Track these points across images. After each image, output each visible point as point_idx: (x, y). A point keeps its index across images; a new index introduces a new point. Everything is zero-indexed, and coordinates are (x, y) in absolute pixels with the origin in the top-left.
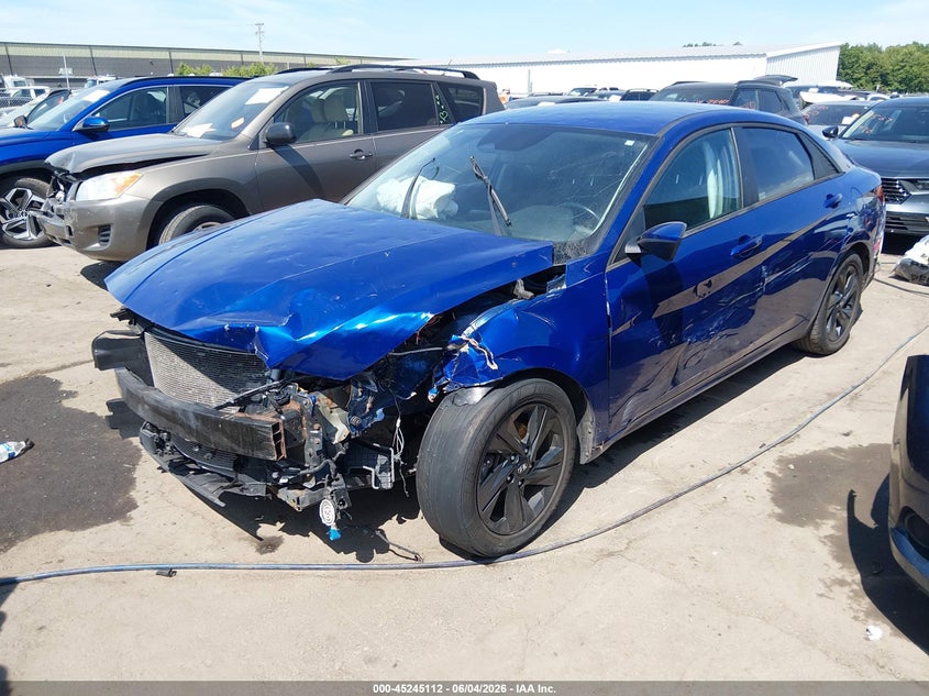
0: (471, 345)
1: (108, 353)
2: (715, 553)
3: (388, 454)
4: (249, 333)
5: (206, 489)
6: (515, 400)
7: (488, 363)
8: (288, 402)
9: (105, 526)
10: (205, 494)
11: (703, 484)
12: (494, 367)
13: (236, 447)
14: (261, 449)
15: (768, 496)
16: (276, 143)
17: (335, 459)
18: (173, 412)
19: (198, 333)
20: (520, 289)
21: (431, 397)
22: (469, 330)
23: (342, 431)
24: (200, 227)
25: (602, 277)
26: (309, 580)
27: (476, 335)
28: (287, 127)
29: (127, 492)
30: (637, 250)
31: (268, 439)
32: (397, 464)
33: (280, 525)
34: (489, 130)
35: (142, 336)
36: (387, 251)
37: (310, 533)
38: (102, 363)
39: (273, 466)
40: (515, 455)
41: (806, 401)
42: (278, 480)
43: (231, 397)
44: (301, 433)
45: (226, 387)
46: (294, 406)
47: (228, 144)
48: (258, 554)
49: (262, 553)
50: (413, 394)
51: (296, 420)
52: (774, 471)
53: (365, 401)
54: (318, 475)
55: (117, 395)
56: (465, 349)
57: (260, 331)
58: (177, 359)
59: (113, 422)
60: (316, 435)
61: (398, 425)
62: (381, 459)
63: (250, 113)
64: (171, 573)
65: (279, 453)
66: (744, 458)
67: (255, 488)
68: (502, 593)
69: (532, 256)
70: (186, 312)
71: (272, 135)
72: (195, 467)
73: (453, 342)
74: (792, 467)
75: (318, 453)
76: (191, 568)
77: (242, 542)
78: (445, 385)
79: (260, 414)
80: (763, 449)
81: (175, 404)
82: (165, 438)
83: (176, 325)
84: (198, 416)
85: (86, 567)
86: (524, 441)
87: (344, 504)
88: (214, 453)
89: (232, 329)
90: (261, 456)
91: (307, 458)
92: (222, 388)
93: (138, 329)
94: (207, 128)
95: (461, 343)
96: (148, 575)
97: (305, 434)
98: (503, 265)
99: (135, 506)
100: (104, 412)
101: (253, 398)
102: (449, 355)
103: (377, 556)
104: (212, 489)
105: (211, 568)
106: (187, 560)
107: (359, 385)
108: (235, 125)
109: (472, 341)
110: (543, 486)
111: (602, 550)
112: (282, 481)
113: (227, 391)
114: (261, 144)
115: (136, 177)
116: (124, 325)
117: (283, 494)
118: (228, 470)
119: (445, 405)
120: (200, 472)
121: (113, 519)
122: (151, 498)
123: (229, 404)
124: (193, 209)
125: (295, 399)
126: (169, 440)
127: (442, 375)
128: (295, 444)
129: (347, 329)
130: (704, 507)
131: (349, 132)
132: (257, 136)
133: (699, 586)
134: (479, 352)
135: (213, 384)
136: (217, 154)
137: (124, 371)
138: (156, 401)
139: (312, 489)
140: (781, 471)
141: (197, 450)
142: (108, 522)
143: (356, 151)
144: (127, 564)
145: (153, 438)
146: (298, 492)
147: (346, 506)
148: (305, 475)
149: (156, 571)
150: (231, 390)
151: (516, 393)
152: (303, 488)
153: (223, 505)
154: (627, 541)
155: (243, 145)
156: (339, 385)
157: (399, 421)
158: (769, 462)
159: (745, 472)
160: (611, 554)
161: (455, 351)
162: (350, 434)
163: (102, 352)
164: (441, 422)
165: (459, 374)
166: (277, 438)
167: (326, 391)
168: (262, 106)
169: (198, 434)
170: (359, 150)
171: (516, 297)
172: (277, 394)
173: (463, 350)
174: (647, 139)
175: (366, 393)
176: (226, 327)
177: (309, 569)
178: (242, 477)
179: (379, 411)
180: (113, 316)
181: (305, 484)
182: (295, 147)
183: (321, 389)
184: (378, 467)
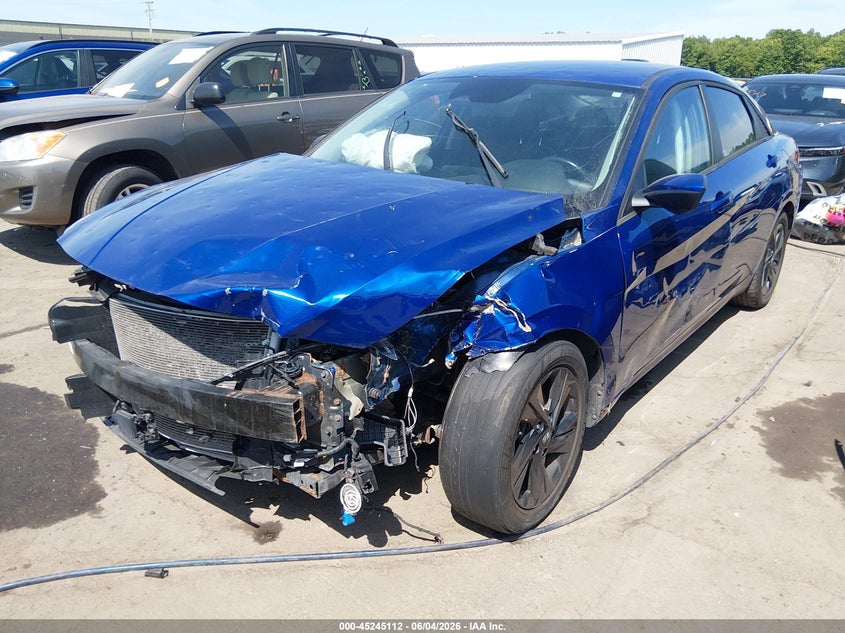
0: (496, 306)
1: (67, 324)
2: (736, 514)
3: (398, 427)
4: (256, 298)
5: (197, 475)
6: (546, 365)
7: (520, 325)
8: (300, 375)
9: (73, 520)
10: (195, 479)
11: (698, 441)
12: (528, 329)
13: (245, 429)
14: (278, 431)
15: (763, 450)
16: (203, 103)
17: (353, 436)
18: (162, 391)
19: (192, 298)
20: (541, 244)
21: (449, 362)
22: (494, 289)
23: (356, 406)
24: (127, 190)
25: (614, 232)
26: (323, 572)
27: (503, 294)
28: (216, 87)
29: (90, 477)
30: (645, 203)
31: (289, 419)
32: (408, 437)
33: (274, 508)
34: (458, 84)
35: (106, 304)
36: (392, 205)
37: (311, 516)
38: (61, 335)
39: (284, 448)
40: (540, 423)
41: (759, 353)
42: (291, 463)
43: (229, 371)
44: (318, 410)
45: (214, 358)
46: (308, 379)
47: (153, 103)
48: (256, 544)
49: (262, 542)
50: (432, 361)
51: (312, 395)
52: (758, 424)
53: (383, 370)
54: (337, 456)
55: (76, 370)
56: (490, 310)
57: (269, 295)
58: (152, 329)
59: (73, 401)
60: (336, 412)
61: (410, 394)
62: (390, 432)
63: (176, 72)
64: (163, 574)
65: (299, 435)
66: (725, 413)
67: (259, 473)
68: (538, 574)
69: (545, 210)
70: (174, 275)
71: (199, 95)
72: (175, 449)
73: (477, 303)
74: (773, 419)
75: (339, 431)
76: (184, 566)
77: (236, 530)
78: (467, 350)
79: (271, 389)
80: (740, 402)
81: (164, 381)
82: (147, 419)
83: (162, 289)
84: (195, 395)
85: (60, 572)
86: (547, 407)
87: (370, 487)
88: (211, 435)
89: (234, 294)
90: (278, 438)
91: (324, 437)
92: (209, 360)
93: (101, 296)
94: (128, 88)
95: (485, 303)
96: (135, 577)
97: (323, 411)
98: (519, 219)
99: (103, 495)
100: (63, 390)
101: (254, 372)
102: (471, 317)
103: (391, 539)
104: (204, 474)
105: (208, 564)
106: (177, 557)
107: (377, 352)
108: (160, 84)
109: (497, 301)
110: (559, 454)
111: (625, 519)
112: (297, 464)
113: (215, 363)
114: (188, 104)
115: (59, 136)
116: (84, 291)
117: (292, 478)
118: (226, 453)
119: (469, 372)
120: (183, 454)
121: (81, 511)
122: (120, 484)
123: (227, 379)
124: (120, 170)
125: (309, 371)
126: (152, 421)
127: (461, 338)
128: (313, 422)
129: (369, 290)
130: (708, 466)
131: (274, 95)
132: (184, 95)
133: (735, 552)
134: (507, 313)
135: (198, 356)
136: (144, 113)
137: (85, 344)
138: (138, 377)
139: (331, 472)
140: (764, 423)
141: (191, 432)
142: (76, 514)
143: (284, 113)
144: (107, 565)
145: (133, 420)
146: (315, 476)
147: (373, 489)
148: (321, 457)
149: (145, 571)
150: (221, 361)
151: (546, 357)
152: (318, 471)
153: (222, 493)
154: (646, 507)
155: (169, 105)
156: (351, 354)
157: (411, 391)
158: (749, 417)
159: (731, 426)
160: (635, 523)
161: (477, 313)
162: (363, 409)
163: (60, 322)
164: (467, 391)
165: (482, 339)
166: (297, 416)
167: (339, 361)
168: (187, 67)
169: (194, 414)
170: (287, 113)
171: (535, 253)
172: (289, 366)
173: (486, 311)
174: (634, 91)
175: (385, 361)
176: (227, 291)
177: (321, 559)
178: (244, 461)
179: (395, 381)
180: (72, 281)
181: (322, 467)
182: (223, 108)
183: (334, 359)
184: (386, 441)
